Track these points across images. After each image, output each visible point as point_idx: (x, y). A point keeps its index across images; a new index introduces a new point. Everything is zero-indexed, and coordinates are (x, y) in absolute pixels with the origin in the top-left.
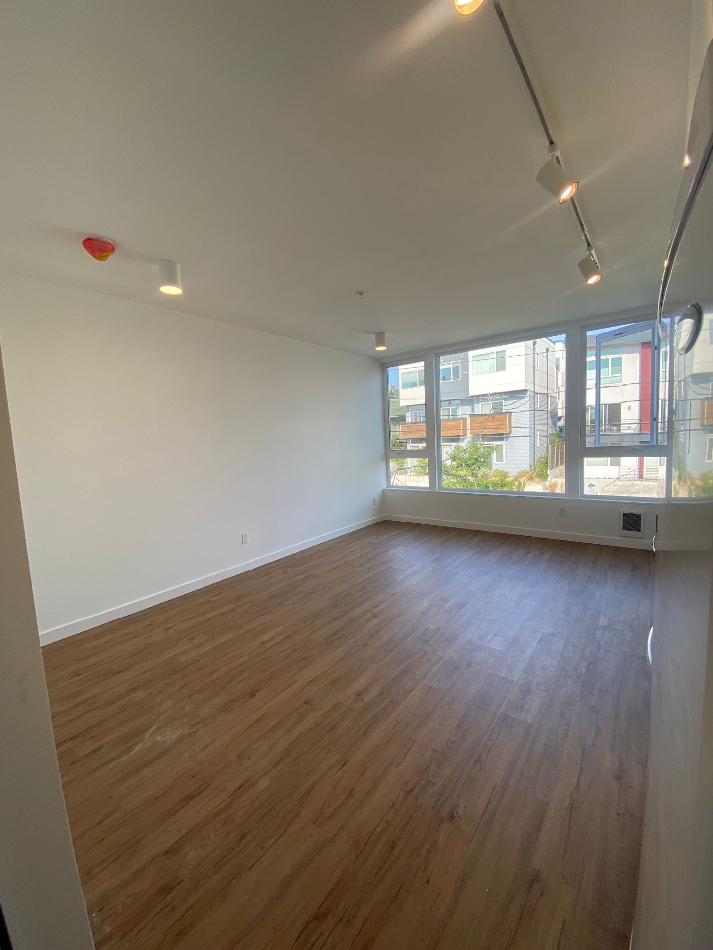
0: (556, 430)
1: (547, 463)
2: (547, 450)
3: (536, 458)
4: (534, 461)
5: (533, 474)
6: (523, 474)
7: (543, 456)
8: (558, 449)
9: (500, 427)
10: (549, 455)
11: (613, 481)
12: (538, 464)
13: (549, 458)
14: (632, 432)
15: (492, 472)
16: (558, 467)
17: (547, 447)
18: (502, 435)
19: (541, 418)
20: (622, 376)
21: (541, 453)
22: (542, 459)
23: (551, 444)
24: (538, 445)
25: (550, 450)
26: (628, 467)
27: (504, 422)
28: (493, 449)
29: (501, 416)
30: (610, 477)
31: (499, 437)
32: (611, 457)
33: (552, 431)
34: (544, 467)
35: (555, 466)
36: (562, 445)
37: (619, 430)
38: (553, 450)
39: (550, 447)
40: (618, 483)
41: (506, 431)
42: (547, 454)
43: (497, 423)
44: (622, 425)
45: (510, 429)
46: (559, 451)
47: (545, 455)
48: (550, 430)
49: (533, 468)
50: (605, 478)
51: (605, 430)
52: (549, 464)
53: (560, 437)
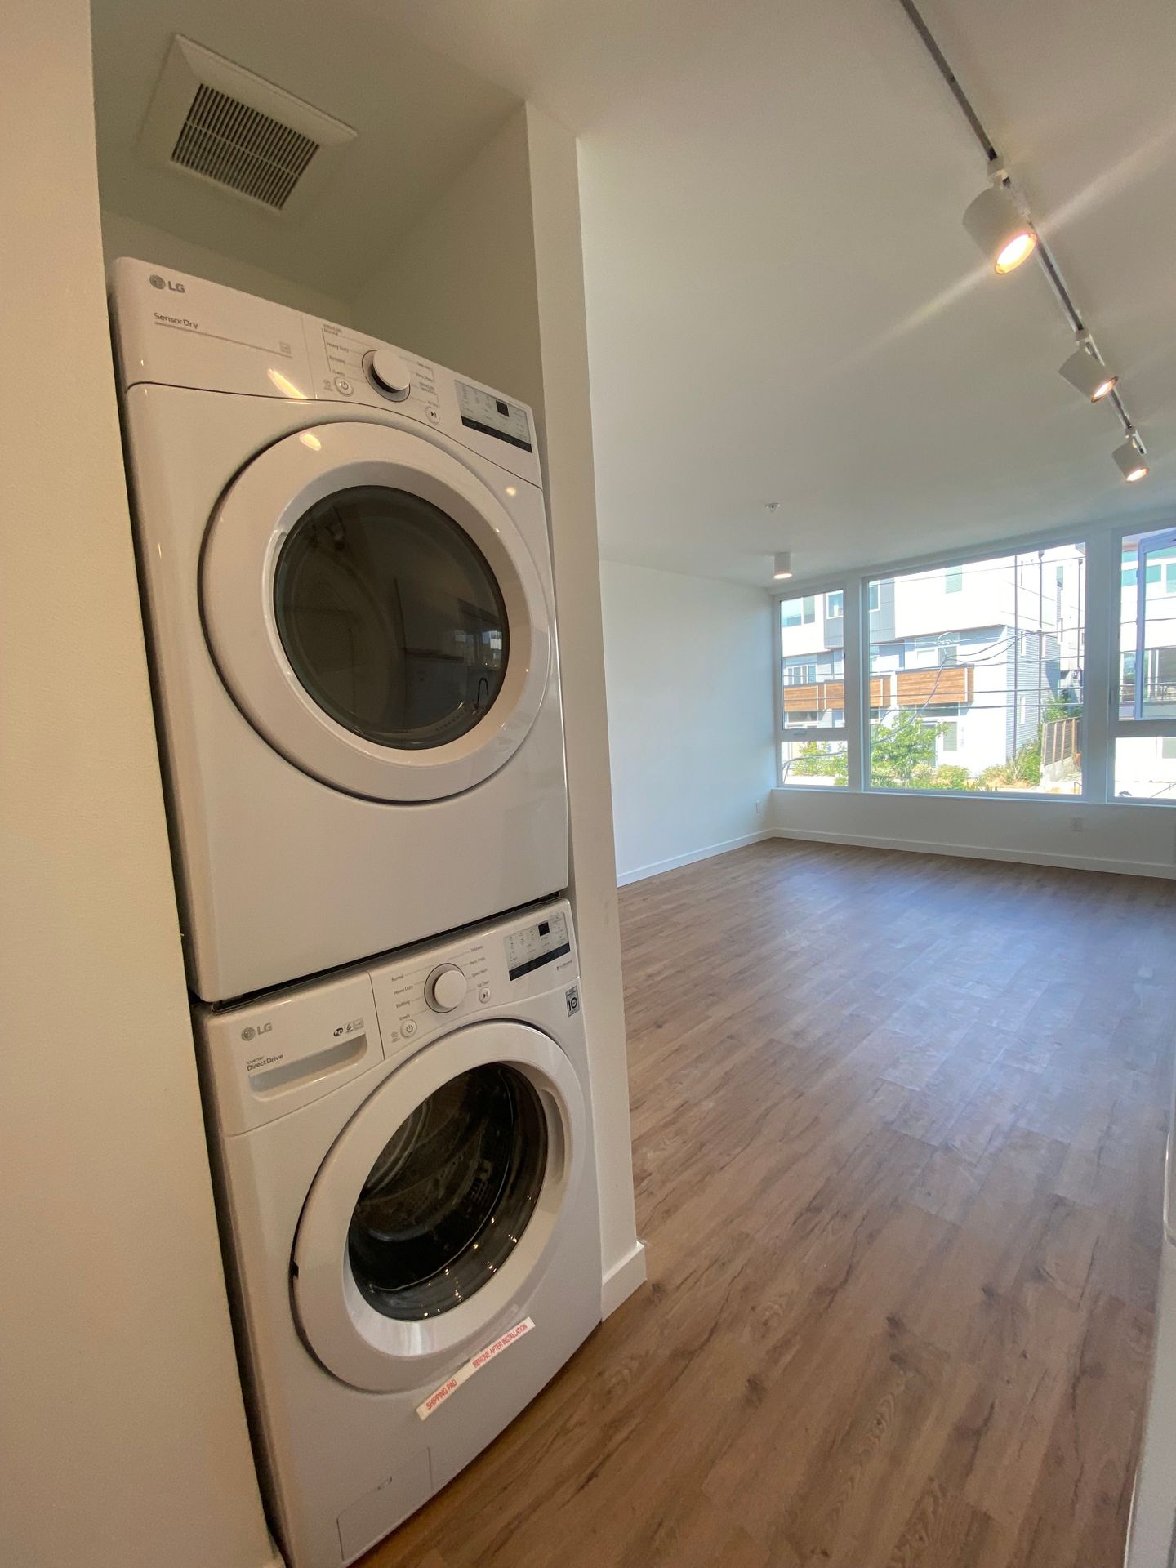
0: (1056, 696)
1: (1038, 754)
2: (1040, 731)
3: (1019, 746)
4: (1015, 751)
5: (1012, 773)
6: (994, 773)
7: (1032, 742)
8: (1059, 729)
9: (953, 690)
10: (1044, 740)
12: (1023, 755)
13: (1044, 745)
15: (935, 771)
16: (1060, 761)
17: (1040, 726)
18: (955, 704)
19: (1029, 674)
21: (1027, 735)
22: (1029, 748)
23: (1046, 720)
24: (1023, 722)
25: (1044, 733)
27: (961, 681)
28: (940, 730)
29: (953, 673)
31: (951, 709)
32: (1164, 736)
33: (1048, 697)
34: (1034, 761)
35: (1053, 760)
36: (1068, 721)
38: (1050, 731)
39: (1045, 726)
41: (963, 698)
42: (1040, 737)
43: (948, 684)
45: (971, 693)
46: (1061, 733)
47: (1035, 741)
48: (1045, 695)
49: (1012, 762)
51: (1152, 694)
52: (1043, 756)
53: (1065, 708)
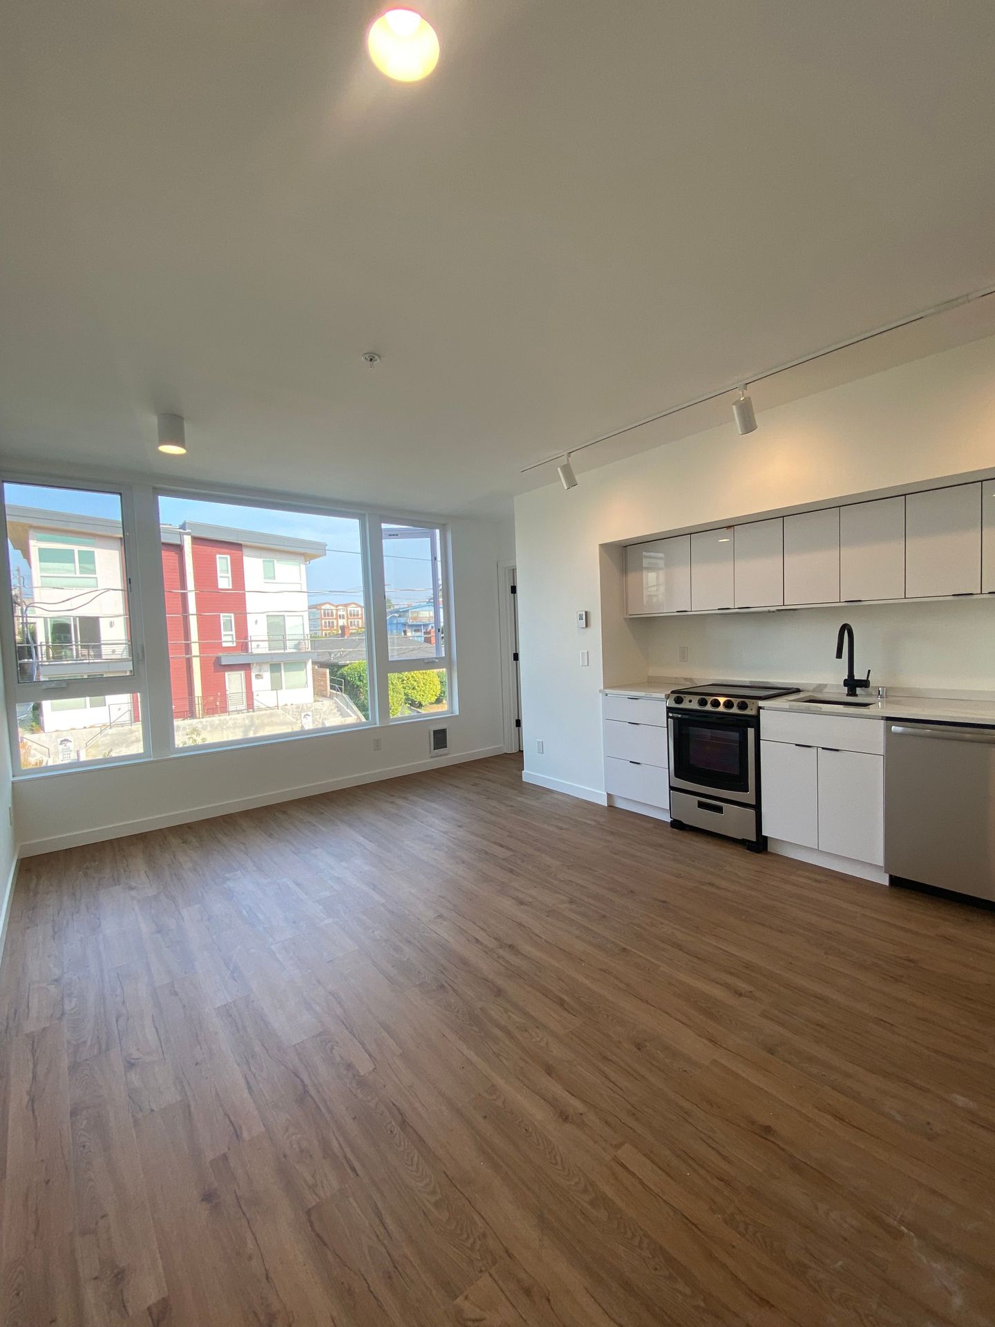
11: (98, 730)
14: (119, 657)
20: (96, 578)
26: (118, 706)
30: (92, 724)
32: (89, 696)
37: (99, 656)
40: (110, 731)
44: (102, 646)
50: (85, 728)
